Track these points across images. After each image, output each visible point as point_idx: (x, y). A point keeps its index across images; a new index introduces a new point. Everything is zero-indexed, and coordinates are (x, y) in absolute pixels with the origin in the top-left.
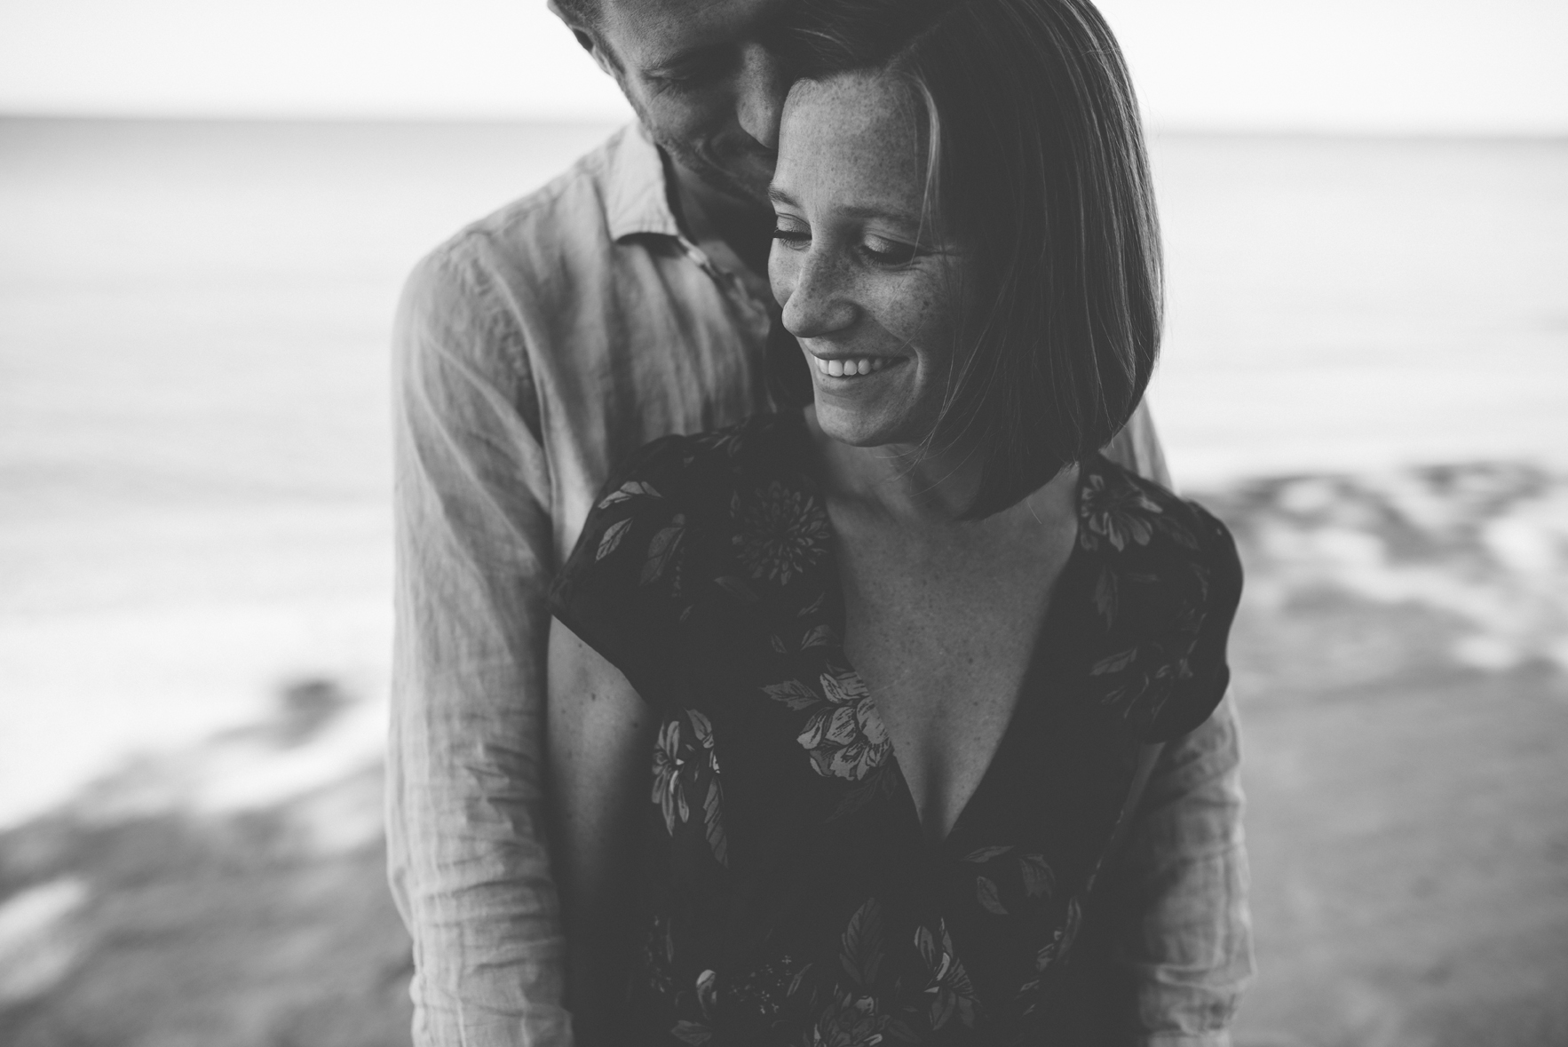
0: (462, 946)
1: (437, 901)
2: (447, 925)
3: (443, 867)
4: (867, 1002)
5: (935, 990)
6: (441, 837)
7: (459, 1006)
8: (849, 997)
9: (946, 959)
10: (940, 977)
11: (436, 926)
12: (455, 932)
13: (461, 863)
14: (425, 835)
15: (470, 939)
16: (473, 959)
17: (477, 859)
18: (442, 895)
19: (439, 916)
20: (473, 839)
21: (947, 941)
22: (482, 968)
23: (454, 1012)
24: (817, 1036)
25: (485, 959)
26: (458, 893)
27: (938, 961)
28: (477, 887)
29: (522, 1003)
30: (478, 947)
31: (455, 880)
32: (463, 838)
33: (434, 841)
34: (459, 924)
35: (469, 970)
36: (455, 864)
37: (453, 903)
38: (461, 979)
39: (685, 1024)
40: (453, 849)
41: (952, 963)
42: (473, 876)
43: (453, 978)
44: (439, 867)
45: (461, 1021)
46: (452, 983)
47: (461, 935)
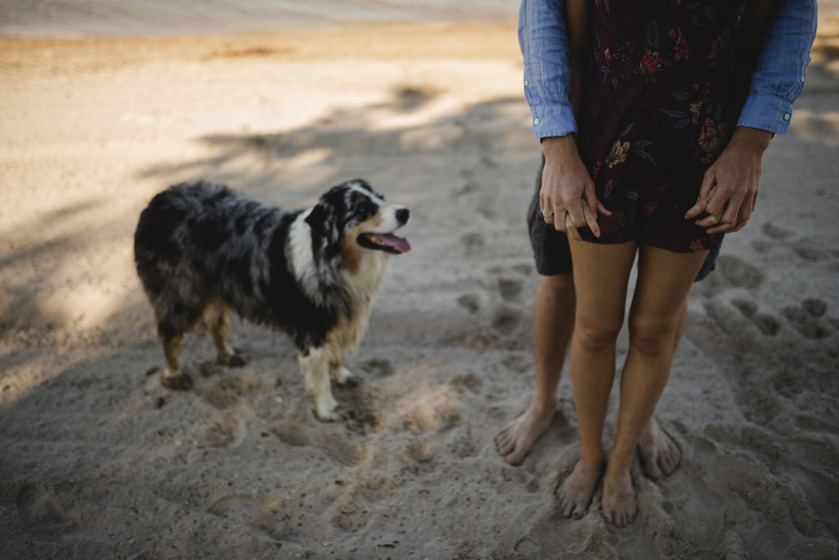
0: (544, 44)
1: (536, 31)
2: (540, 38)
3: (539, 21)
4: (655, 54)
5: (676, 48)
6: (539, 12)
7: (541, 61)
8: (650, 52)
9: (679, 38)
10: (678, 44)
11: (536, 39)
12: (542, 40)
13: (545, 20)
14: (533, 12)
15: (546, 42)
16: (547, 48)
17: (550, 19)
18: (538, 29)
19: (537, 35)
20: (549, 13)
21: (680, 33)
22: (549, 51)
23: (540, 63)
24: (641, 66)
25: (550, 48)
26: (544, 29)
27: (677, 39)
28: (549, 27)
29: (560, 62)
30: (549, 45)
31: (543, 25)
32: (546, 13)
33: (536, 14)
34: (543, 38)
35: (546, 51)
36: (543, 20)
37: (542, 32)
38: (543, 54)
39: (603, 67)
40: (543, 16)
41: (681, 39)
42: (548, 24)
43: (540, 53)
44: (538, 21)
45: (542, 65)
46: (540, 55)
47: (544, 41)
